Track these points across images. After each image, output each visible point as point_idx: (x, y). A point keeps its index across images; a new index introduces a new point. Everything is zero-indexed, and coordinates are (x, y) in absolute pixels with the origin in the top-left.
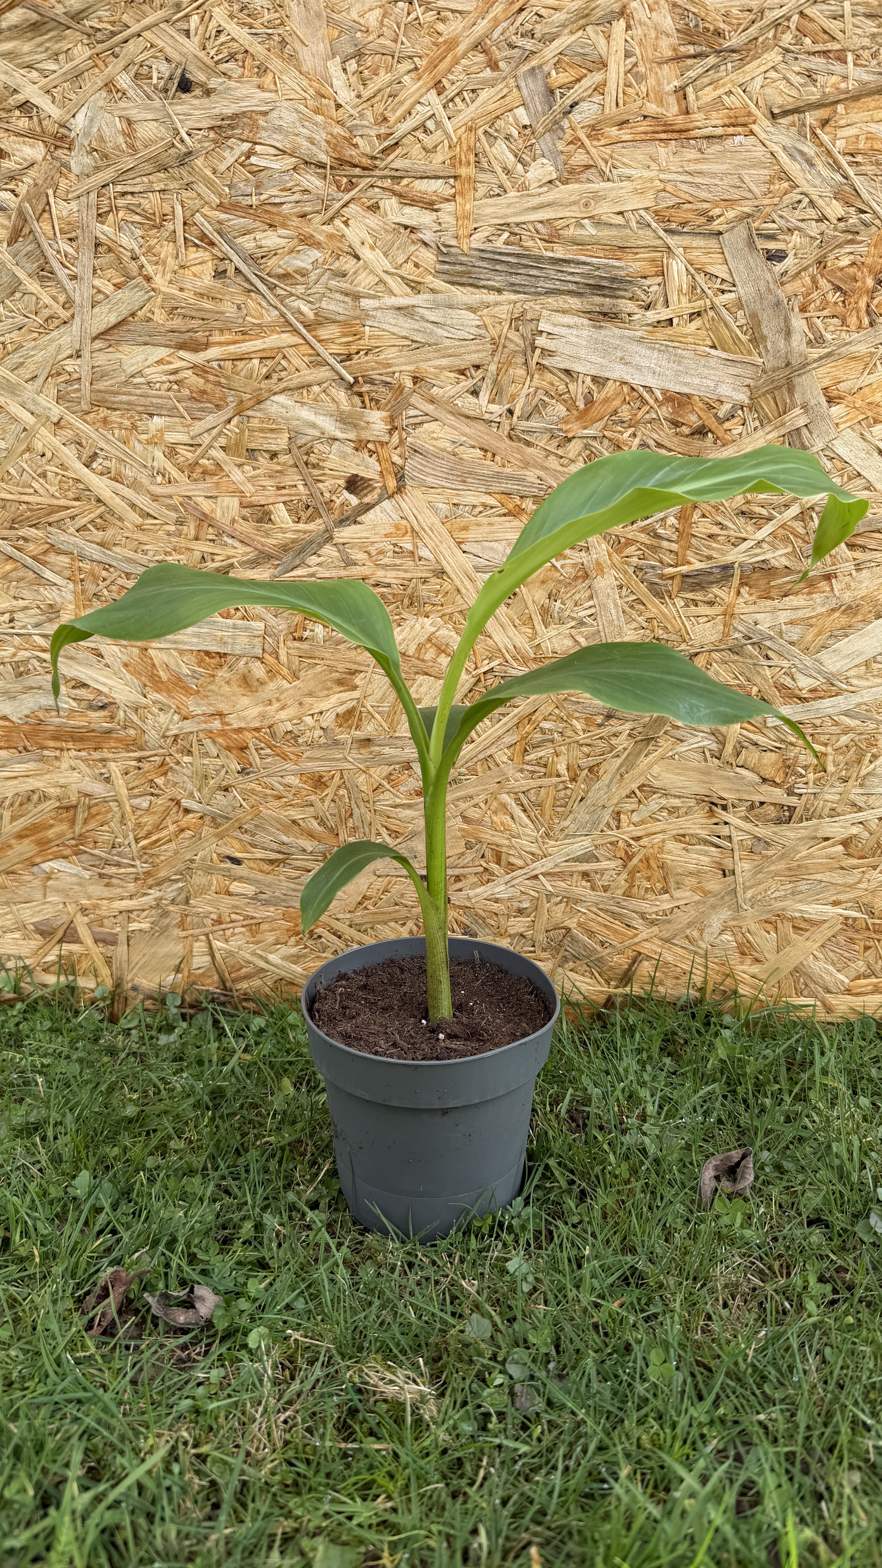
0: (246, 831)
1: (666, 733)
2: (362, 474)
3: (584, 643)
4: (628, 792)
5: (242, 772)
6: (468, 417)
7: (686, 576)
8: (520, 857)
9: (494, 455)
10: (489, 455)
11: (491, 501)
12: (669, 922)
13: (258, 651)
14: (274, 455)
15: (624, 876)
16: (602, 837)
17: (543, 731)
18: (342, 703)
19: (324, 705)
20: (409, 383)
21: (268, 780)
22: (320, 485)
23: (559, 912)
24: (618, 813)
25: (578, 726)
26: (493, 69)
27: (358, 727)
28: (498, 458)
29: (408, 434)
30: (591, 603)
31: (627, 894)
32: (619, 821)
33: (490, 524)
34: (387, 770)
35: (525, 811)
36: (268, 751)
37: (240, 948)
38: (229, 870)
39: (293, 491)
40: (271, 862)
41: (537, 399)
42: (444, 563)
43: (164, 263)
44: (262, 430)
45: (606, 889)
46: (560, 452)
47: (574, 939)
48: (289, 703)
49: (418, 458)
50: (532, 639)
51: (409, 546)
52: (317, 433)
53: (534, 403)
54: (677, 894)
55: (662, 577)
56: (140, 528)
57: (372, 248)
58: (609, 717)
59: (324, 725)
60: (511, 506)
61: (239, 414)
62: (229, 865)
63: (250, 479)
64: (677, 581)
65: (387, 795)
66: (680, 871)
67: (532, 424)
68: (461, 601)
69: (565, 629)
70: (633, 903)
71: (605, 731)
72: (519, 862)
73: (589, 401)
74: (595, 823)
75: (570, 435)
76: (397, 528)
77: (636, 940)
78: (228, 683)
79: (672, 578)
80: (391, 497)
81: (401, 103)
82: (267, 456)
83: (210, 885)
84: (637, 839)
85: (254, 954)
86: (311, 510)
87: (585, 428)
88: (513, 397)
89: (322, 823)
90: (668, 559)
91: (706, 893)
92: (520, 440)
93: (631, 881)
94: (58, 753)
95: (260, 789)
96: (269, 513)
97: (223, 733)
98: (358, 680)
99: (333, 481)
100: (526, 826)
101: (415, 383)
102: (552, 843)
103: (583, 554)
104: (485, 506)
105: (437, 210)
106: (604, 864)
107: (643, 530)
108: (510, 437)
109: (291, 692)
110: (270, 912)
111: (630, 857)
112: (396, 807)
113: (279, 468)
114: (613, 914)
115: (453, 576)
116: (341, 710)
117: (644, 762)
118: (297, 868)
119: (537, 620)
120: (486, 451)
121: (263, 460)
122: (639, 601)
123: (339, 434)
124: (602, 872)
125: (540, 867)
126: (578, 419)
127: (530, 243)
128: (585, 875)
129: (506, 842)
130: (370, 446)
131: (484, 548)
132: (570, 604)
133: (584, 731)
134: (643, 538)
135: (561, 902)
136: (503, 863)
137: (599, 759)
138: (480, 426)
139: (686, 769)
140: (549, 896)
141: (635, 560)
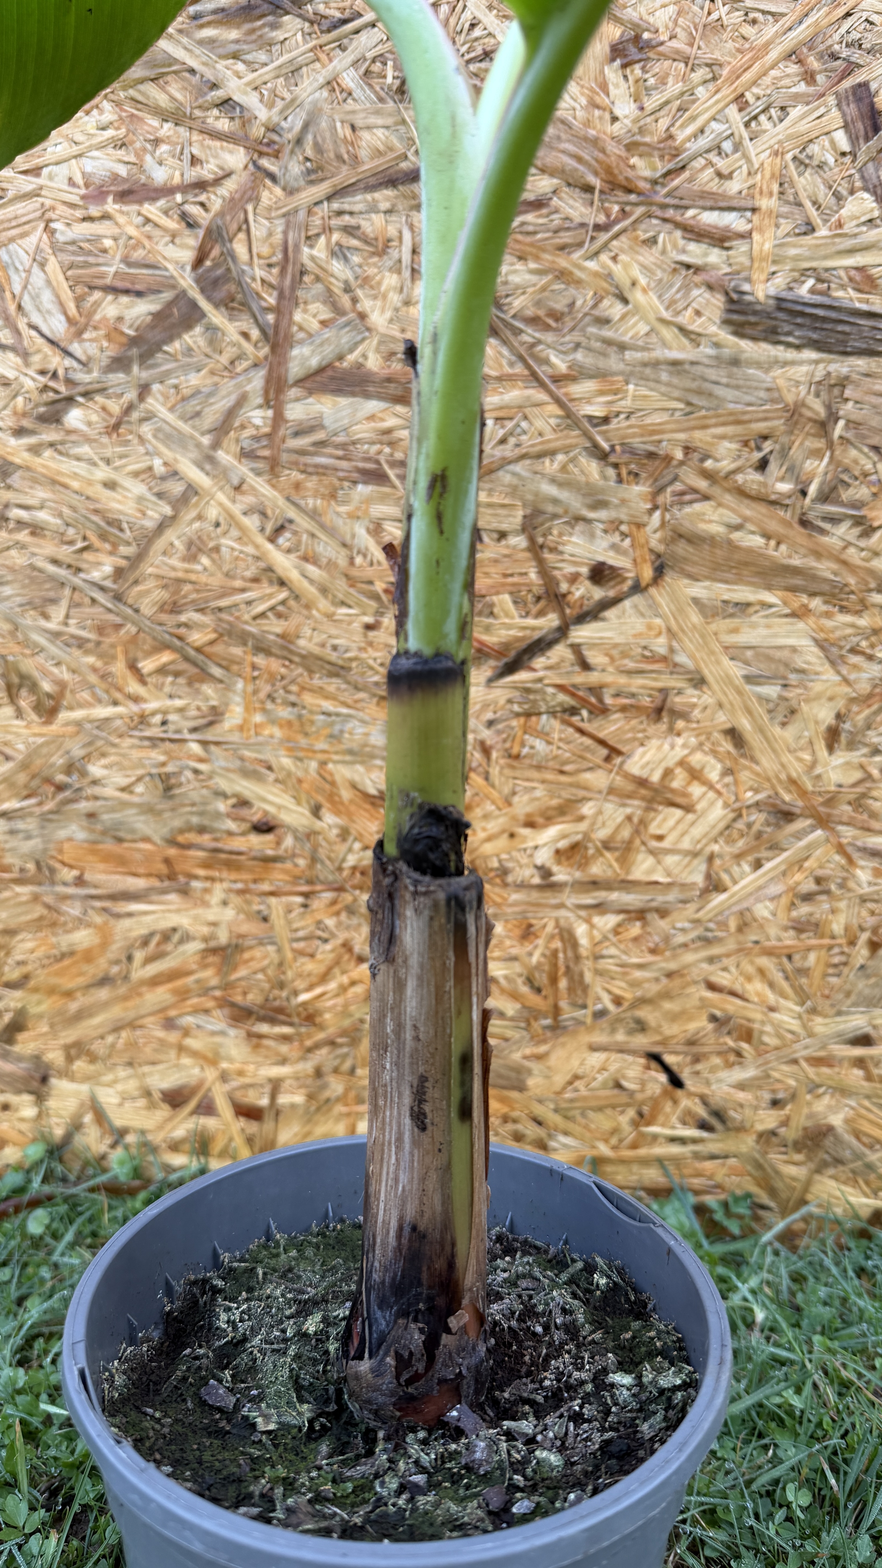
2: (611, 562)
6: (750, 497)
8: (778, 1036)
9: (778, 543)
10: (772, 543)
11: (771, 598)
14: (502, 535)
17: (816, 882)
18: (565, 837)
19: (542, 838)
20: (679, 455)
22: (557, 573)
23: (821, 1106)
25: (863, 876)
26: (808, 84)
27: (582, 867)
28: (783, 548)
29: (673, 514)
33: (768, 626)
34: (614, 919)
35: (787, 978)
39: (523, 579)
41: (836, 479)
42: (705, 671)
43: (385, 297)
44: (491, 505)
46: (861, 543)
47: (838, 1141)
48: (498, 833)
49: (682, 544)
50: (810, 768)
51: (662, 650)
52: (558, 511)
53: (833, 484)
56: (330, 616)
57: (644, 291)
59: (539, 863)
60: (796, 605)
67: (829, 508)
69: (853, 758)
72: (775, 1042)
75: (875, 524)
76: (650, 627)
80: (644, 590)
81: (693, 119)
82: (495, 536)
86: (543, 602)
88: (807, 475)
89: (529, 983)
92: (812, 526)
94: (208, 884)
96: (492, 604)
98: (585, 809)
99: (573, 569)
100: (787, 997)
101: (686, 454)
102: (819, 1020)
104: (763, 604)
105: (728, 249)
108: (800, 523)
109: (500, 820)
112: (624, 966)
113: (508, 551)
115: (715, 686)
116: (563, 844)
119: (820, 745)
120: (769, 538)
121: (489, 541)
123: (585, 513)
125: (801, 1049)
127: (840, 294)
128: (859, 1062)
129: (761, 1017)
130: (623, 527)
131: (758, 655)
133: (870, 883)
135: (824, 1093)
136: (755, 1042)
138: (762, 509)
140: (811, 1086)
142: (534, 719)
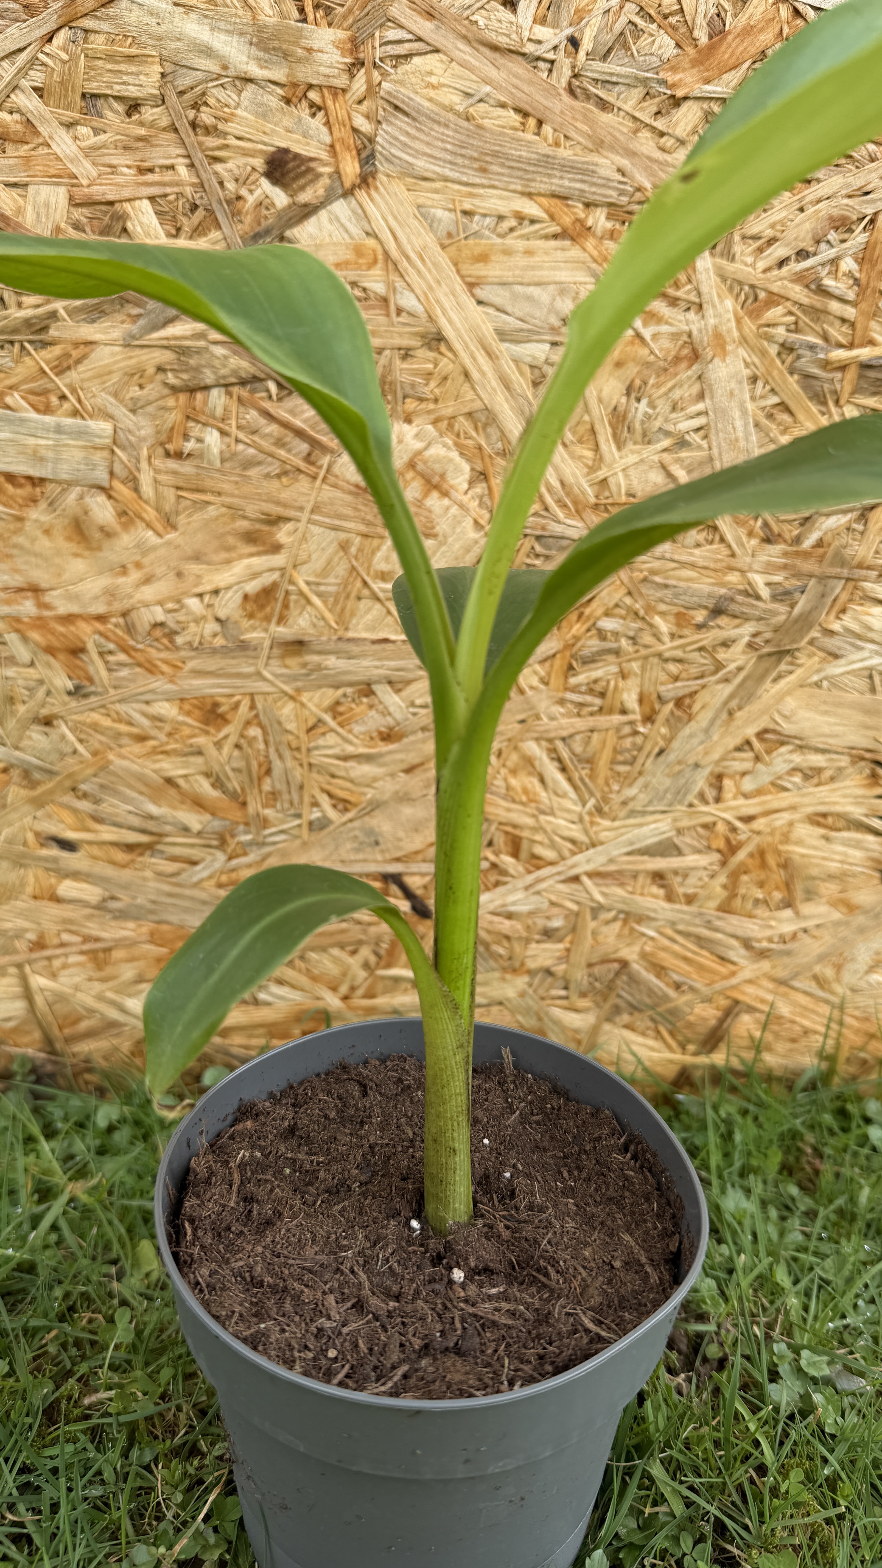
0: (85, 796)
1: (811, 642)
2: (296, 148)
3: (683, 477)
4: (738, 741)
5: (77, 692)
6: (495, 48)
7: (866, 366)
8: (553, 846)
9: (540, 123)
10: (532, 122)
11: (531, 209)
12: (788, 953)
13: (101, 475)
14: (133, 107)
15: (722, 879)
16: (691, 815)
17: (602, 635)
18: (255, 575)
19: (223, 578)
21: (122, 708)
22: (219, 167)
23: (610, 934)
24: (720, 777)
25: (663, 626)
27: (281, 620)
28: (547, 129)
29: (384, 75)
30: (700, 406)
31: (725, 908)
32: (720, 789)
33: (529, 253)
34: (330, 695)
35: (563, 769)
36: (122, 657)
37: (77, 988)
38: (55, 860)
39: (168, 176)
40: (130, 848)
41: (623, 20)
42: (443, 322)
44: (111, 57)
45: (690, 899)
46: (660, 124)
47: (634, 980)
48: (159, 571)
49: (401, 121)
50: (592, 469)
51: (378, 287)
52: (213, 67)
53: (618, 28)
54: (807, 909)
55: (826, 365)
58: (717, 611)
59: (222, 614)
60: (567, 220)
61: (67, 24)
62: (54, 852)
63: (90, 152)
64: (851, 374)
65: (331, 739)
66: (814, 872)
67: (614, 67)
68: (470, 395)
69: (651, 452)
70: (736, 923)
71: (708, 637)
72: (549, 854)
73: (717, 31)
74: (680, 793)
75: (680, 93)
76: (359, 251)
77: (734, 981)
78: (47, 532)
79: (843, 368)
80: (348, 193)
82: (120, 108)
83: (23, 884)
84: (748, 819)
85: (100, 998)
86: (200, 213)
87: (708, 82)
88: (580, 15)
89: (218, 783)
90: (837, 333)
91: (851, 908)
92: (588, 96)
93: (732, 887)
95: (106, 722)
96: (122, 217)
97: (40, 623)
98: (283, 534)
99: (242, 161)
100: (564, 796)
102: (606, 823)
103: (692, 315)
104: (520, 218)
106: (691, 860)
107: (798, 278)
108: (571, 91)
109: (162, 552)
110: (127, 930)
111: (732, 848)
112: (346, 758)
113: (142, 132)
114: (700, 941)
115: (457, 346)
116: (252, 587)
117: (770, 690)
118: (174, 859)
119: (605, 434)
120: (526, 115)
121: (113, 115)
122: (784, 407)
123: (255, 71)
124: (684, 873)
125: (583, 863)
126: (695, 63)
128: (658, 877)
129: (530, 821)
130: (313, 95)
131: (515, 297)
132: (663, 407)
133: (673, 636)
134: (798, 292)
135: (615, 919)
136: (524, 855)
137: (694, 685)
138: (519, 67)
139: (839, 705)
140: (597, 910)
141: (780, 332)
142: (199, 396)
